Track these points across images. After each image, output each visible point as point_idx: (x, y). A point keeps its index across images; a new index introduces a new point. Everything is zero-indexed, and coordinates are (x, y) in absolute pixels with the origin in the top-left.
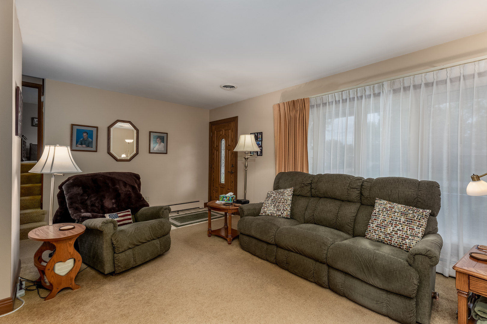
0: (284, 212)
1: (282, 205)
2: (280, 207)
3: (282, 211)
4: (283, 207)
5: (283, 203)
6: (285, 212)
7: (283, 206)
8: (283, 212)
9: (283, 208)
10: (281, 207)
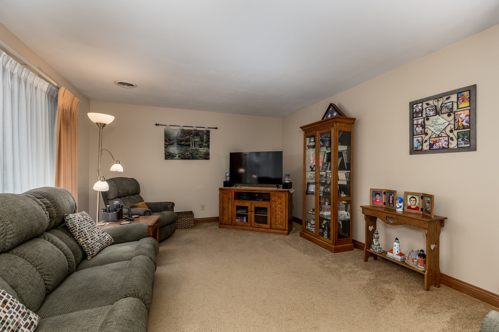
0: (30, 319)
1: (10, 312)
2: (12, 321)
3: (25, 319)
4: (17, 313)
5: (8, 304)
6: (30, 316)
7: (14, 310)
8: (28, 320)
9: (20, 315)
10: (15, 316)
